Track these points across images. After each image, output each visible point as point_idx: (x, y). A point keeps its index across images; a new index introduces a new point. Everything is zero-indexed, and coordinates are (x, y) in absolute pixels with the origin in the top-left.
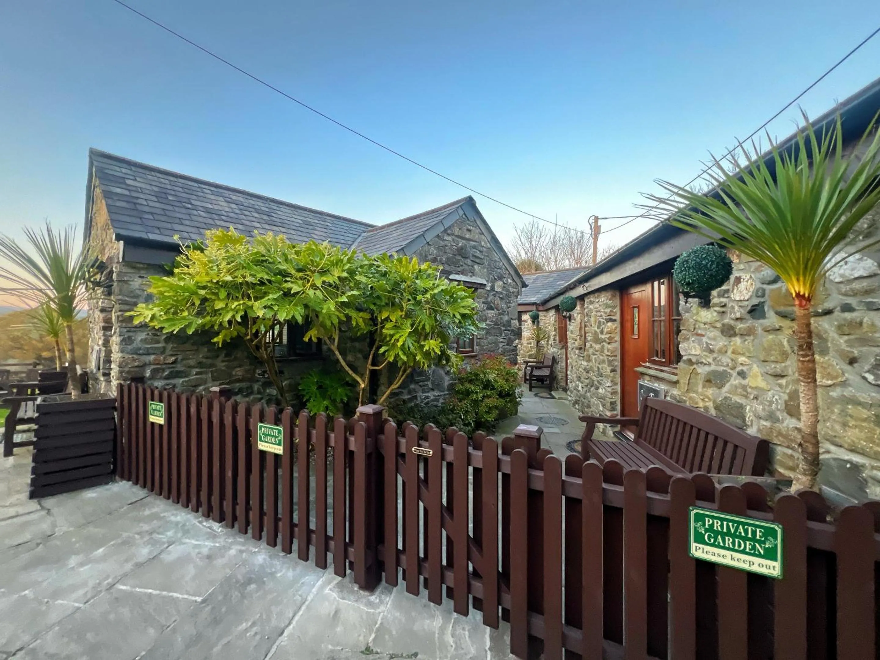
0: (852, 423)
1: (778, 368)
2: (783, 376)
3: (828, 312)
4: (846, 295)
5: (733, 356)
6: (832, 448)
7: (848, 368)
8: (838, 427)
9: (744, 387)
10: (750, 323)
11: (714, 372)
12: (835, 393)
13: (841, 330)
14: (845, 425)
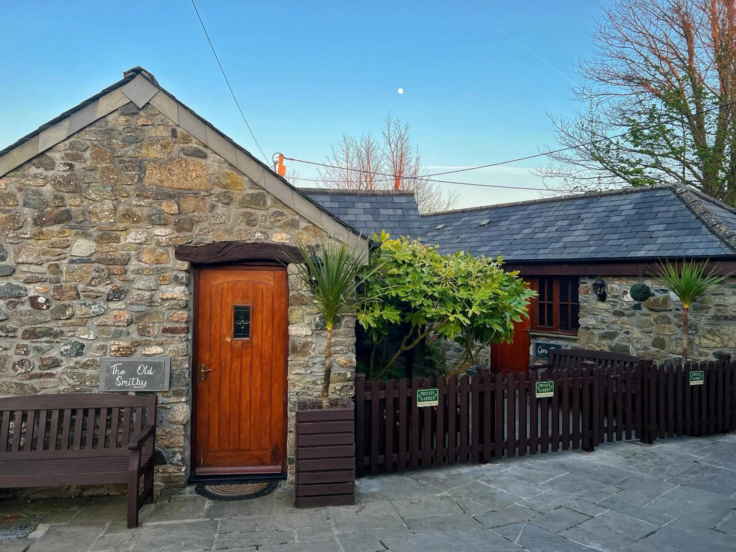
0: (679, 345)
1: (649, 329)
2: (651, 332)
3: (670, 310)
4: (677, 305)
5: (621, 325)
6: (671, 355)
7: (677, 328)
8: (674, 348)
9: (629, 338)
10: (632, 311)
11: (607, 333)
12: (673, 337)
13: (676, 316)
14: (677, 346)
